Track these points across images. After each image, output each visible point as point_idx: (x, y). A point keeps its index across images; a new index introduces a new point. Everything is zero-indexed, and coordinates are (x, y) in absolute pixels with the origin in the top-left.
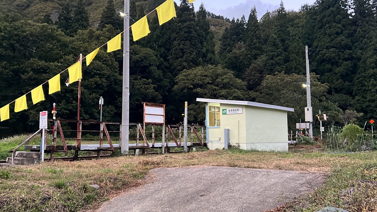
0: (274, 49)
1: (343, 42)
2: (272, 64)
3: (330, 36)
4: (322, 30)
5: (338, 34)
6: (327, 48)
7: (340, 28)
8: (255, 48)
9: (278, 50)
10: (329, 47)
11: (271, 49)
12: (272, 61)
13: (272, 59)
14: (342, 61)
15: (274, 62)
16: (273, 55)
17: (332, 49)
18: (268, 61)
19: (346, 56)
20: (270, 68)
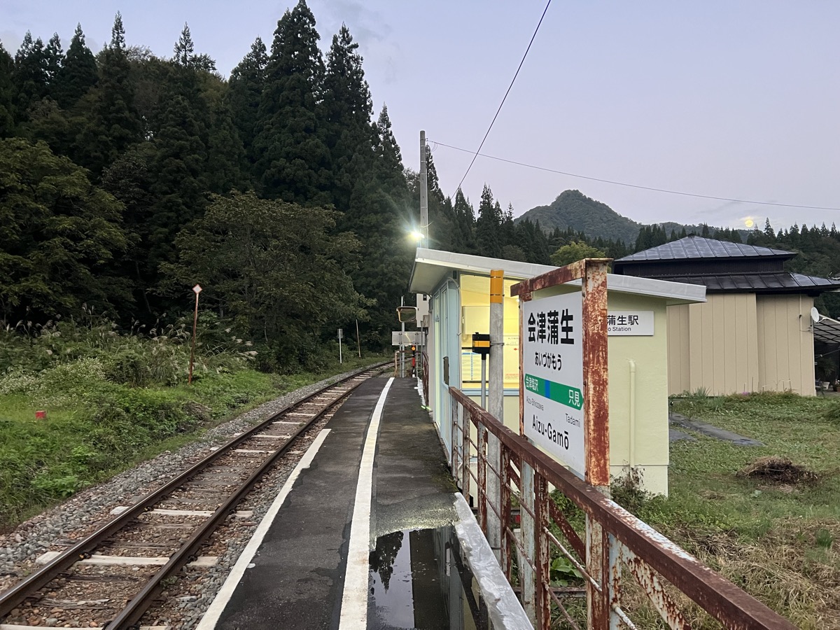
0: (183, 133)
1: (319, 150)
2: (178, 168)
3: (293, 131)
4: (275, 115)
5: (307, 130)
6: (289, 157)
7: (313, 119)
8: (119, 121)
9: (193, 138)
10: (290, 155)
11: (177, 132)
12: (177, 161)
13: (177, 156)
14: (314, 189)
15: (183, 166)
16: (182, 148)
17: (299, 161)
18: (167, 161)
19: (323, 181)
20: (172, 178)
